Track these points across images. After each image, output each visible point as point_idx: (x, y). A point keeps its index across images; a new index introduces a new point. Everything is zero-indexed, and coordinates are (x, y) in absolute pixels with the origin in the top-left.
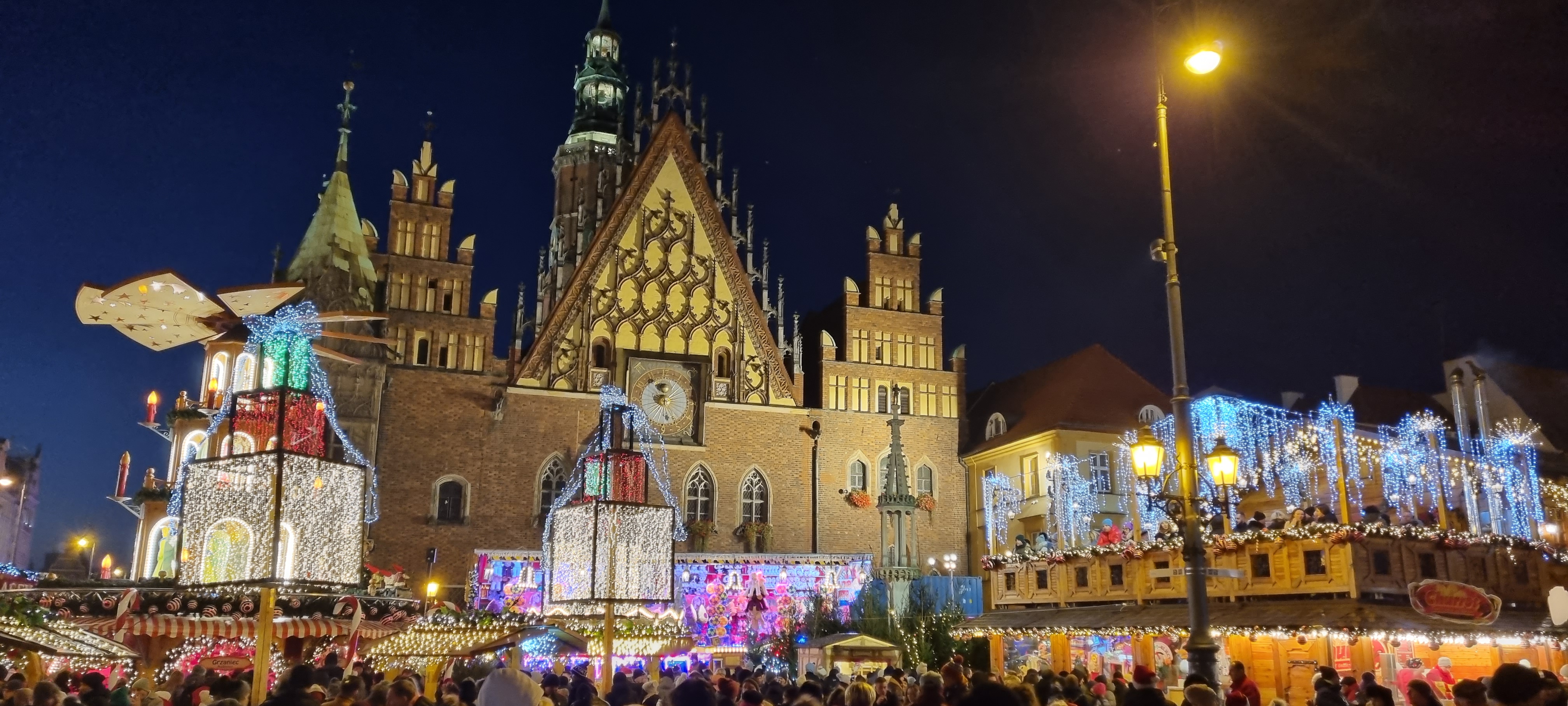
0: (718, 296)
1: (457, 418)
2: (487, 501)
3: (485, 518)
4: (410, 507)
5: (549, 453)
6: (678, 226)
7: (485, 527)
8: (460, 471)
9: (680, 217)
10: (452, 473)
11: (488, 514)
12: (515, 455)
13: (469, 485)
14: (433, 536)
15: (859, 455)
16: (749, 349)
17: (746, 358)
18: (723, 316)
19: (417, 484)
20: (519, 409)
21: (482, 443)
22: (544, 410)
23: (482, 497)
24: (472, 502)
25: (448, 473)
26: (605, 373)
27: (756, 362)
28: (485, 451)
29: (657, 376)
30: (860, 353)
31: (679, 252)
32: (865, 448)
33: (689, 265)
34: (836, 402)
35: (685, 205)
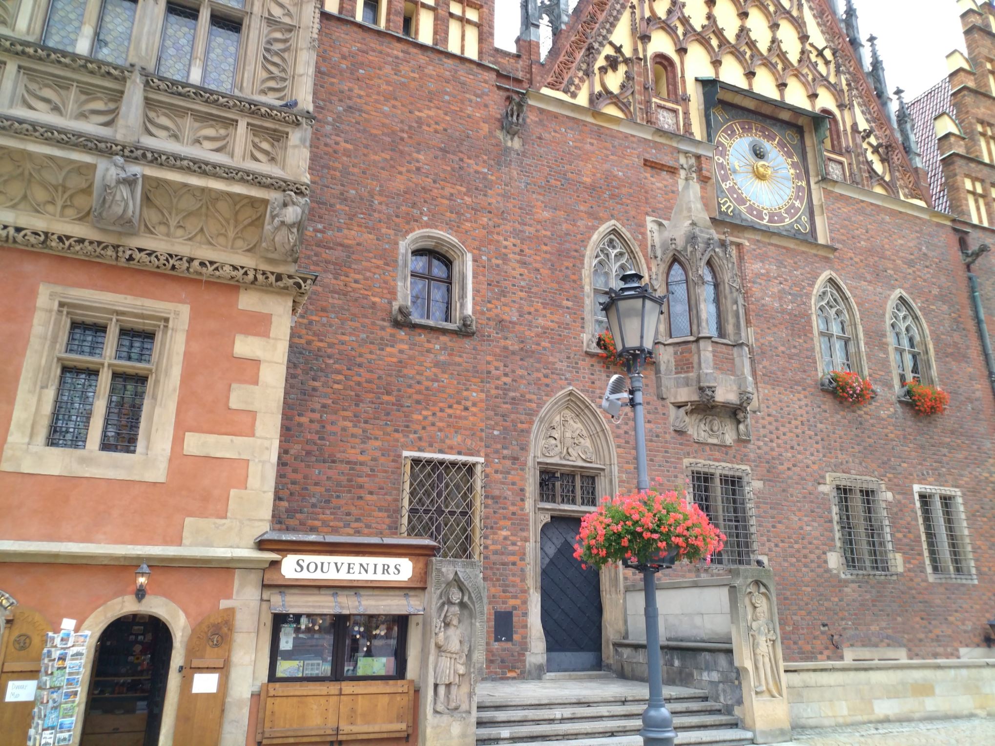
1: (440, 128)
2: (503, 293)
3: (502, 325)
4: (356, 282)
5: (602, 221)
7: (502, 343)
8: (450, 226)
10: (436, 227)
11: (505, 317)
12: (546, 214)
13: (469, 257)
14: (405, 347)
17: (861, 131)
18: (820, 68)
19: (368, 238)
20: (546, 135)
21: (488, 184)
22: (588, 147)
23: (494, 284)
24: (476, 291)
25: (427, 226)
26: (675, 111)
27: (873, 140)
28: (494, 199)
29: (746, 130)
30: (989, 154)
34: (977, 216)
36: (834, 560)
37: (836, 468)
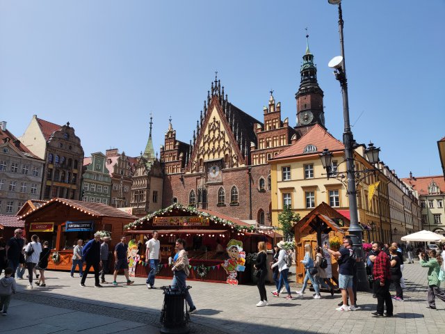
0: (226, 141)
1: (175, 184)
6: (217, 125)
8: (176, 196)
9: (217, 122)
12: (185, 190)
13: (178, 199)
15: (262, 177)
16: (233, 153)
17: (233, 156)
18: (227, 146)
20: (186, 179)
22: (190, 179)
26: (202, 167)
27: (235, 156)
28: (180, 190)
30: (262, 146)
31: (217, 132)
32: (264, 175)
33: (219, 135)
34: (255, 162)
35: (218, 119)
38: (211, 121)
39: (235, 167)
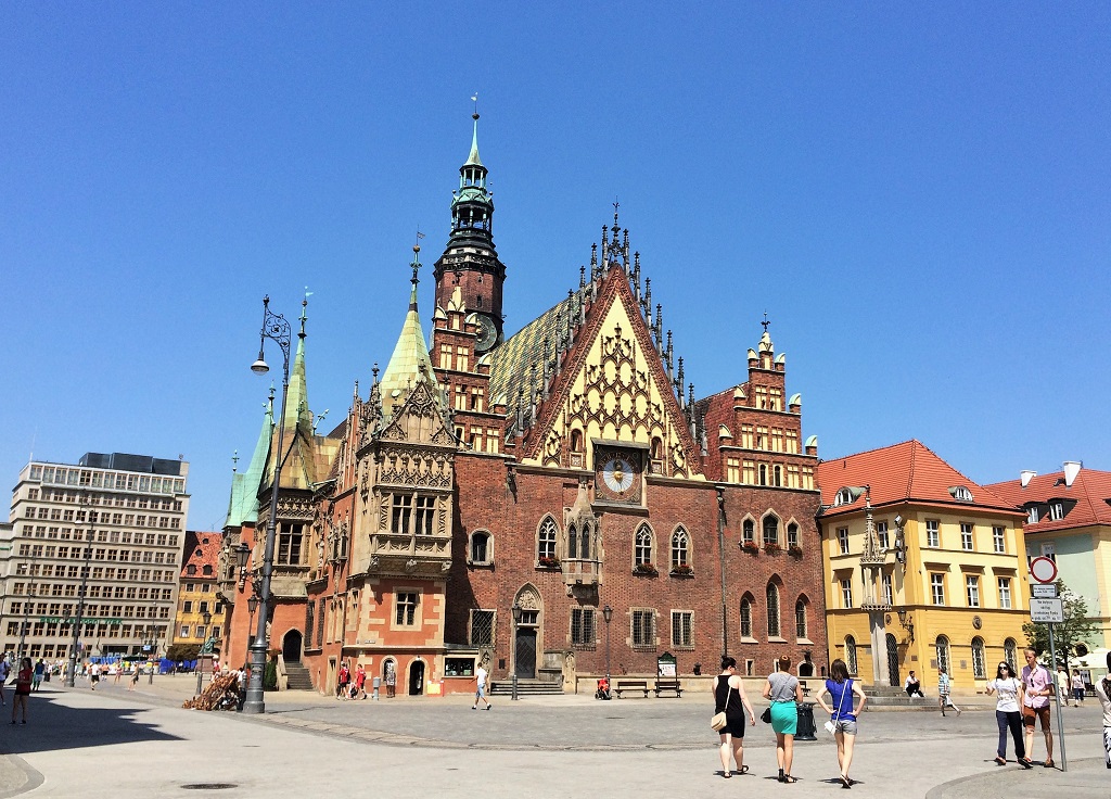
0: (653, 401)
1: (483, 487)
2: (505, 549)
3: (504, 561)
4: (455, 552)
5: (545, 513)
6: (625, 349)
7: (504, 568)
8: (486, 525)
9: (627, 343)
10: (481, 527)
11: (505, 558)
12: (522, 515)
13: (492, 536)
14: (470, 573)
15: (749, 515)
16: (674, 439)
17: (673, 445)
18: (656, 415)
19: (460, 536)
20: (523, 481)
21: (500, 506)
22: (540, 483)
23: (502, 545)
24: (495, 549)
25: (478, 527)
26: (580, 456)
27: (680, 448)
28: (502, 512)
29: (614, 457)
30: (747, 442)
31: (626, 367)
32: (753, 511)
33: (633, 378)
34: (732, 477)
35: (628, 333)
36: (629, 641)
37: (635, 605)
38: (607, 329)
39: (679, 476)
